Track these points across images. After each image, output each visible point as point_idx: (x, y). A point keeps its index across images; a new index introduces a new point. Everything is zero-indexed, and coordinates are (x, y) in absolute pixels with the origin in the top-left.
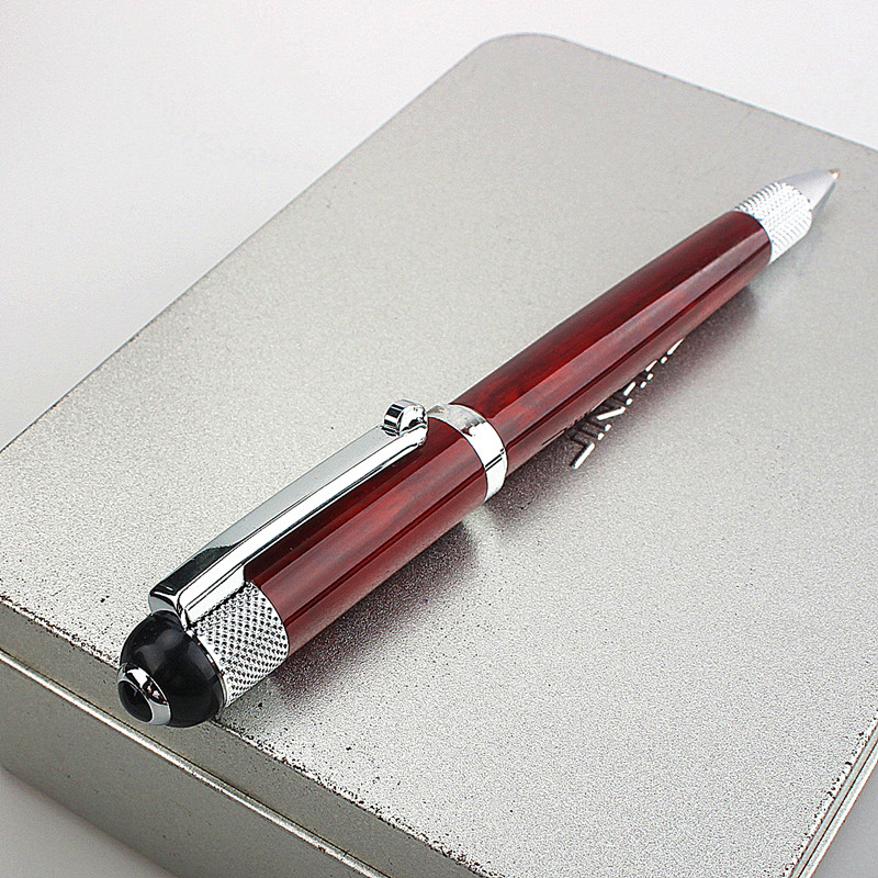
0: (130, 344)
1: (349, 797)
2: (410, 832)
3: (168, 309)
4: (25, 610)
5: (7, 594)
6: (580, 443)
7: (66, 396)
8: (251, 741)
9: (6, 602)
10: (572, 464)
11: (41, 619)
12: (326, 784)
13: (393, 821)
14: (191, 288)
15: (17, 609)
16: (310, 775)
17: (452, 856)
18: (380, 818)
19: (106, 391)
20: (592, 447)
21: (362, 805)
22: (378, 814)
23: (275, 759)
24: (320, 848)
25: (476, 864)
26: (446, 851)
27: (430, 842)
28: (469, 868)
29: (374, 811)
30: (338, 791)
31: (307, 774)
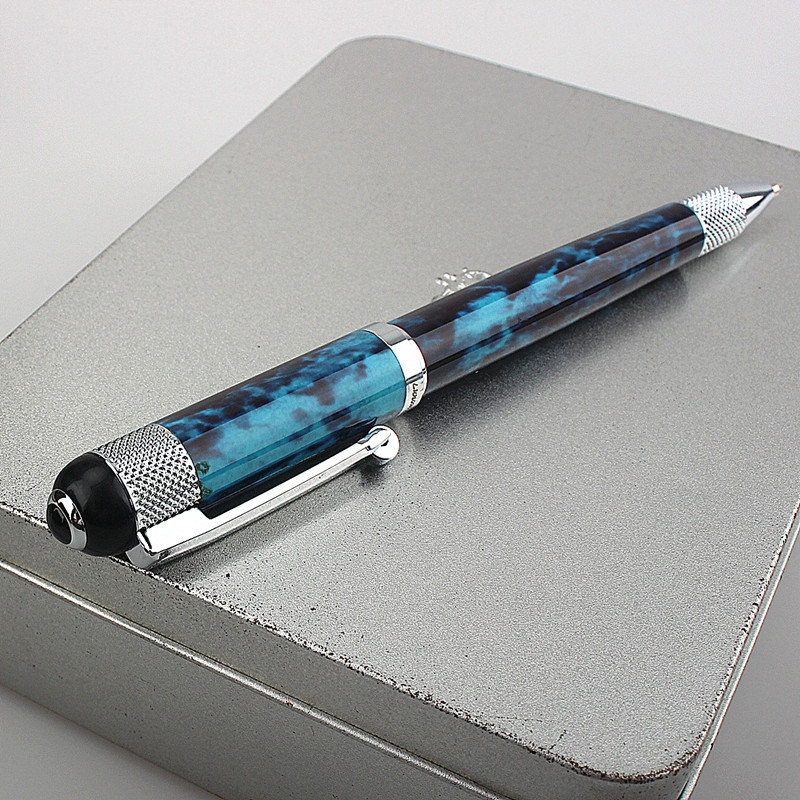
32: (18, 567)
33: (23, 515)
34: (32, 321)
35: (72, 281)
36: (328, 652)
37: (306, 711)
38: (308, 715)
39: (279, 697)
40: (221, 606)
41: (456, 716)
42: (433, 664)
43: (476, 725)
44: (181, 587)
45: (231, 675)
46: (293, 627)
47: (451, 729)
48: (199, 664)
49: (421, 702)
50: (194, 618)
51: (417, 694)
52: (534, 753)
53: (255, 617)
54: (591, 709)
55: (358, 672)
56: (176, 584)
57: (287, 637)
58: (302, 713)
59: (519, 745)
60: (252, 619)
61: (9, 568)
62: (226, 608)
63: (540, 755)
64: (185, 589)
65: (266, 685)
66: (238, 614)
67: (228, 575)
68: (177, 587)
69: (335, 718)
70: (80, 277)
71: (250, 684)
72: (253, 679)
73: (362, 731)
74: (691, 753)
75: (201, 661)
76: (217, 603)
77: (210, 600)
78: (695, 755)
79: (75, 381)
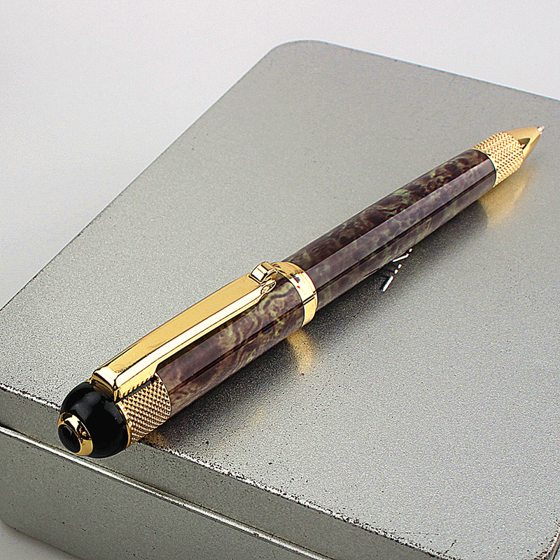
0: (78, 238)
1: (276, 492)
2: (320, 509)
3: (99, 216)
4: (40, 398)
5: (26, 390)
6: (384, 276)
7: (42, 270)
8: (205, 464)
9: (26, 395)
10: (382, 288)
11: (52, 403)
12: (259, 485)
13: (307, 504)
14: (112, 202)
15: (34, 398)
16: (248, 481)
17: (350, 521)
18: (299, 503)
19: (68, 266)
20: (392, 278)
21: (285, 496)
22: (297, 501)
23: (223, 473)
24: (255, 534)
25: (367, 524)
26: (345, 518)
27: (334, 514)
28: (362, 528)
29: (294, 499)
30: (268, 489)
31: (246, 481)
32: (51, 446)
33: (54, 406)
34: (51, 266)
35: (78, 235)
36: (283, 493)
37: (269, 539)
38: (270, 542)
39: (248, 530)
40: (203, 464)
41: (377, 533)
42: (358, 498)
43: (391, 539)
44: (173, 453)
45: (213, 516)
46: (256, 477)
47: (374, 543)
48: (189, 509)
49: (350, 525)
50: (184, 475)
51: (348, 519)
52: (434, 556)
53: (229, 471)
54: (474, 525)
55: (305, 506)
56: (170, 450)
57: (253, 484)
58: (266, 540)
59: (423, 551)
60: (226, 472)
61: (44, 447)
62: (207, 465)
63: (438, 558)
64: (177, 453)
65: (238, 522)
66: (216, 469)
67: (207, 443)
68: (171, 452)
69: (290, 543)
70: (85, 232)
71: (227, 521)
72: (229, 518)
73: (310, 551)
74: (546, 552)
75: (190, 507)
76: (201, 462)
77: (195, 460)
78: (549, 553)
79: (86, 308)
